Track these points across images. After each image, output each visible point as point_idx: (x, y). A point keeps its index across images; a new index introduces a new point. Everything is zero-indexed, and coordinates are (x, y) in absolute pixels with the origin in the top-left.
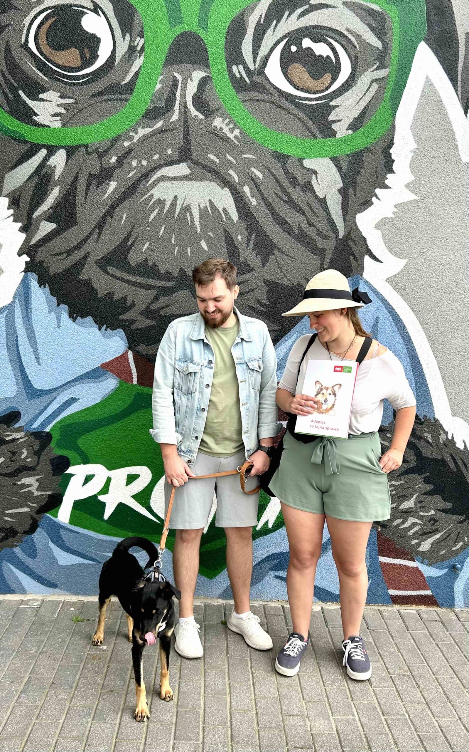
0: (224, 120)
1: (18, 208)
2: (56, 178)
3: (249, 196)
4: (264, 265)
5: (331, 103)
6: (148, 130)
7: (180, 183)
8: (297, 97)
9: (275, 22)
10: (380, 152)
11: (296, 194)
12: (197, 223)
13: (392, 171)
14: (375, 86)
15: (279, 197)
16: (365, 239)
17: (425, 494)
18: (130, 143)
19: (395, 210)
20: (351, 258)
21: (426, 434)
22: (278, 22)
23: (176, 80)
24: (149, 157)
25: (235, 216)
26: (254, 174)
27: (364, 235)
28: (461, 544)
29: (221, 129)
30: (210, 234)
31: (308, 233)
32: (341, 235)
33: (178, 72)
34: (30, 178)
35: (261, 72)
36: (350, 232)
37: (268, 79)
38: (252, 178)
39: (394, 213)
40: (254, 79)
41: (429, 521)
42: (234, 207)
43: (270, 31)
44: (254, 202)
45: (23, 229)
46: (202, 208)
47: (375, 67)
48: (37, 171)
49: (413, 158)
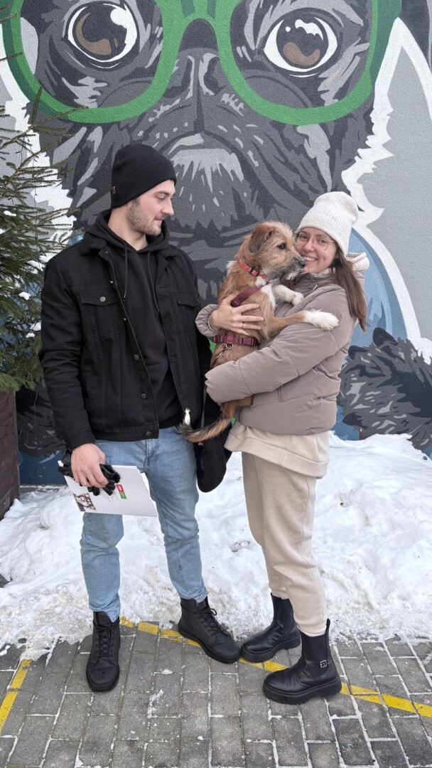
0: (230, 96)
1: (66, 177)
2: (95, 150)
3: (252, 158)
4: (265, 217)
5: (321, 76)
6: (168, 107)
7: (195, 151)
8: (291, 72)
9: (272, 7)
10: (362, 117)
11: (291, 155)
12: (210, 184)
13: (372, 133)
14: (358, 59)
15: (277, 159)
17: (399, 401)
18: (154, 119)
19: (374, 167)
21: (400, 353)
22: (275, 6)
23: (189, 63)
24: (170, 131)
25: (241, 176)
26: (256, 140)
27: (349, 188)
28: (428, 440)
29: (228, 103)
30: (221, 192)
31: (302, 188)
33: (191, 55)
34: (74, 152)
35: (261, 51)
36: (336, 186)
37: (267, 59)
38: (254, 144)
39: (373, 169)
40: (255, 57)
41: (402, 423)
42: (240, 169)
43: (268, 15)
44: (256, 164)
45: (69, 195)
46: (214, 170)
47: (358, 41)
48: (79, 146)
49: (389, 121)
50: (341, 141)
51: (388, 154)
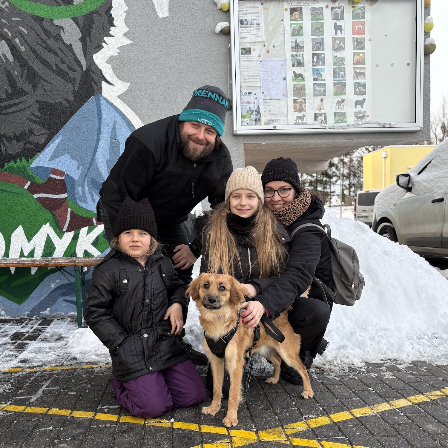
3: (19, 45)
4: (34, 90)
10: (104, 13)
11: (50, 42)
13: (114, 26)
15: (40, 45)
16: (101, 71)
19: (119, 51)
20: (93, 83)
25: (11, 58)
26: (21, 30)
27: (100, 67)
31: (62, 68)
32: (84, 68)
36: (90, 66)
38: (20, 33)
39: (118, 53)
42: (10, 52)
44: (23, 49)
49: (126, 16)
50: (90, 31)
51: (128, 42)
